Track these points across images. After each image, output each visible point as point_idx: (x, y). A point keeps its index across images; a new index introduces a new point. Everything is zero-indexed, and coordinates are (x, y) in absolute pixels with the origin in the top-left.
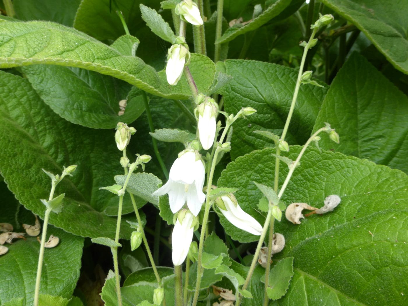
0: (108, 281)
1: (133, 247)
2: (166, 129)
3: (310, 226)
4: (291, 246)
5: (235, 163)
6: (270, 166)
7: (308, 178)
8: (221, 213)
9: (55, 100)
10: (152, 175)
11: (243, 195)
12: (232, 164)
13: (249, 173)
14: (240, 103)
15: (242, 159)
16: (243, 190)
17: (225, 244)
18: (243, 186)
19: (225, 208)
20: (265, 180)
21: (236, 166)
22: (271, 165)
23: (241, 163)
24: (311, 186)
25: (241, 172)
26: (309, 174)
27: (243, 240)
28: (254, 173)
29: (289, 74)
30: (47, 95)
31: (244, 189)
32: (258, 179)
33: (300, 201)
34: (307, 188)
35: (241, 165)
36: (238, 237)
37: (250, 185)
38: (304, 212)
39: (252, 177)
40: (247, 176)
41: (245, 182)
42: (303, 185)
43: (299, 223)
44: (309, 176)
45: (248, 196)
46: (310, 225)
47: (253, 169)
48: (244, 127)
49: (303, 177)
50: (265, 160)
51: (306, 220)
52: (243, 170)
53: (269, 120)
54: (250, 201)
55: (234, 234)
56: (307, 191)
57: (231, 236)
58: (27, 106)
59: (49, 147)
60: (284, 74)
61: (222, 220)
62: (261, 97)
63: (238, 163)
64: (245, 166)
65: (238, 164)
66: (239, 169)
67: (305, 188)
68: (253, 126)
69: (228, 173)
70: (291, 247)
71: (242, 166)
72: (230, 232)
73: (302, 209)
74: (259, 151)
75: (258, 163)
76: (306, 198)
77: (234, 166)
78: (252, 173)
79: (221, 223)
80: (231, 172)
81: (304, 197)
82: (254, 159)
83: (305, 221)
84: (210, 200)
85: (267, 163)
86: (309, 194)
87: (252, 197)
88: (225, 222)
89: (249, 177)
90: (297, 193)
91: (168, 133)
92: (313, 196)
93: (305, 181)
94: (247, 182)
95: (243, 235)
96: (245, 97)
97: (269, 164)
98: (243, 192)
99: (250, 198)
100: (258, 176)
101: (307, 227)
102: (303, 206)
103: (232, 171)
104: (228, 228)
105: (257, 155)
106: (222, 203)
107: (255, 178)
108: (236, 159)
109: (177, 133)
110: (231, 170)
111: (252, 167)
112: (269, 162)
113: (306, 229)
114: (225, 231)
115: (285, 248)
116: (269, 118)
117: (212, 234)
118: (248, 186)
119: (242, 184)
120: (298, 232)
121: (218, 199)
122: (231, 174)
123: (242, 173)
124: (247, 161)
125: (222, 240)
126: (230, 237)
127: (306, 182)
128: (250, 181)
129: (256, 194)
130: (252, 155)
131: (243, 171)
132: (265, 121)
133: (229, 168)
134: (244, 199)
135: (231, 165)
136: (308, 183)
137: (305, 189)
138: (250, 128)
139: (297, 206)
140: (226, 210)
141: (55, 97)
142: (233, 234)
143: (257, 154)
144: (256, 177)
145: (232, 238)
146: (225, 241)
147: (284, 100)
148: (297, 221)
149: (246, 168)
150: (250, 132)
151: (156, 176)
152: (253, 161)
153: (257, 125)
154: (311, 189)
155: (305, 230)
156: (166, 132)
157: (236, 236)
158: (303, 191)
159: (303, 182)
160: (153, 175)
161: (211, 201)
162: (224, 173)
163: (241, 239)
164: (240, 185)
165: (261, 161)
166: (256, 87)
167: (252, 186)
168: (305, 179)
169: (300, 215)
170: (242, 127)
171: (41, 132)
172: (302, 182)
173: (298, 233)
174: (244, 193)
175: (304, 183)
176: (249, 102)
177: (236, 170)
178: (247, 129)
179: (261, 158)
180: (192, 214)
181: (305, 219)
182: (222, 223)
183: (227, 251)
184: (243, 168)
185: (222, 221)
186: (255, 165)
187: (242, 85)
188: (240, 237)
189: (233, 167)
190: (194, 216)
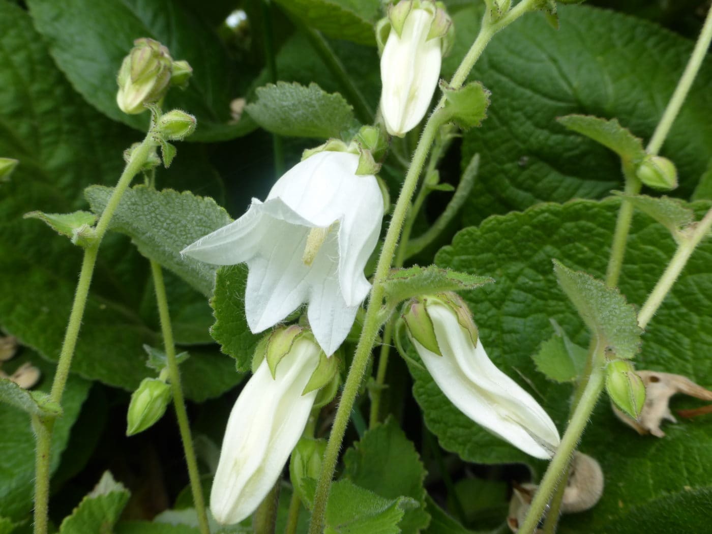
0: (89, 502)
1: (132, 426)
2: (287, 85)
3: (699, 449)
4: (624, 501)
5: (479, 233)
6: (581, 256)
7: (697, 300)
8: (419, 359)
9: (80, 63)
10: (212, 205)
11: (490, 327)
12: (470, 234)
13: (514, 268)
14: (507, 100)
15: (500, 223)
16: (490, 313)
17: (418, 456)
18: (492, 301)
19: (436, 343)
20: (557, 294)
21: (481, 241)
22: (583, 252)
23: (497, 233)
24: (703, 328)
25: (492, 262)
26: (703, 291)
27: (472, 453)
28: (529, 272)
29: (646, 39)
30: (63, 50)
31: (493, 311)
32: (538, 289)
33: (661, 367)
34: (688, 333)
35: (495, 241)
36: (460, 444)
37: (513, 301)
38: (678, 401)
39: (521, 280)
40: (508, 276)
41: (498, 291)
42: (677, 321)
43: (659, 434)
44: (700, 296)
45: (503, 332)
46: (698, 445)
47: (527, 258)
48: (508, 166)
49: (679, 297)
50: (569, 235)
51: (682, 427)
52: (500, 256)
53: (577, 152)
54: (506, 348)
55: (449, 434)
56: (686, 341)
57: (440, 436)
58: (23, 72)
59: (61, 170)
60: (632, 39)
61: (422, 387)
62: (565, 87)
63: (486, 233)
64: (507, 246)
65: (486, 236)
66: (488, 250)
67: (680, 330)
68: (532, 164)
69: (456, 258)
70: (621, 505)
71: (499, 245)
72: (437, 426)
73: (670, 392)
74: (554, 205)
75: (544, 243)
76: (680, 361)
77: (475, 241)
78: (522, 270)
79: (415, 395)
80: (464, 257)
81: (677, 359)
82: (535, 227)
83: (679, 429)
84: (384, 302)
85: (571, 245)
86: (693, 349)
87: (513, 335)
88: (429, 396)
89: (513, 278)
90: (652, 344)
91: (292, 96)
92: (707, 357)
93: (684, 310)
94: (506, 292)
95: (475, 439)
96: (522, 84)
97: (577, 248)
98: (489, 318)
99: (508, 338)
100: (539, 281)
101: (688, 450)
102: (674, 383)
103: (469, 254)
104: (433, 414)
105: (546, 218)
106: (426, 326)
107: (531, 283)
108: (485, 221)
109: (319, 100)
110: (465, 251)
111: (527, 252)
112: (578, 244)
113: (681, 457)
114: (425, 419)
115: (601, 502)
116: (577, 147)
117: (386, 422)
118: (507, 303)
119: (491, 297)
120: (651, 460)
121: (414, 311)
122: (463, 261)
123: (495, 265)
124: (514, 230)
125: (412, 444)
126: (435, 439)
127: (686, 314)
128: (514, 291)
129: (528, 329)
130: (530, 216)
131: (499, 259)
132: (567, 155)
133: (461, 245)
134: (490, 340)
135: (466, 237)
136: (695, 318)
137: (680, 335)
138: (523, 168)
139: (655, 380)
140: (437, 351)
141: (81, 57)
142: (445, 433)
143: (546, 215)
144: (534, 280)
145: (442, 444)
146: (419, 449)
147: (627, 99)
148: (653, 425)
149: (506, 253)
150: (521, 179)
151: (223, 209)
152: (532, 235)
153: (541, 164)
154: (703, 335)
155: (678, 458)
156: (284, 93)
157: (454, 438)
158: (675, 339)
159: (679, 314)
160: (214, 202)
161: (387, 305)
162: (444, 255)
163: (466, 451)
164: (483, 298)
165: (556, 237)
166: (554, 61)
167: (518, 305)
168: (685, 304)
169: (661, 410)
170: (502, 163)
171: (48, 134)
172: (673, 312)
173: (649, 464)
174: (492, 322)
175: (682, 315)
176: (530, 98)
177: (478, 254)
178: (515, 171)
179: (558, 227)
180: (318, 346)
181: (678, 424)
182: (420, 395)
183: (423, 478)
184: (501, 251)
185: (421, 390)
186: (535, 247)
187: (519, 54)
188: (464, 444)
189: (471, 243)
190: (323, 352)
